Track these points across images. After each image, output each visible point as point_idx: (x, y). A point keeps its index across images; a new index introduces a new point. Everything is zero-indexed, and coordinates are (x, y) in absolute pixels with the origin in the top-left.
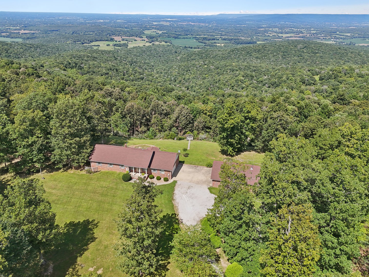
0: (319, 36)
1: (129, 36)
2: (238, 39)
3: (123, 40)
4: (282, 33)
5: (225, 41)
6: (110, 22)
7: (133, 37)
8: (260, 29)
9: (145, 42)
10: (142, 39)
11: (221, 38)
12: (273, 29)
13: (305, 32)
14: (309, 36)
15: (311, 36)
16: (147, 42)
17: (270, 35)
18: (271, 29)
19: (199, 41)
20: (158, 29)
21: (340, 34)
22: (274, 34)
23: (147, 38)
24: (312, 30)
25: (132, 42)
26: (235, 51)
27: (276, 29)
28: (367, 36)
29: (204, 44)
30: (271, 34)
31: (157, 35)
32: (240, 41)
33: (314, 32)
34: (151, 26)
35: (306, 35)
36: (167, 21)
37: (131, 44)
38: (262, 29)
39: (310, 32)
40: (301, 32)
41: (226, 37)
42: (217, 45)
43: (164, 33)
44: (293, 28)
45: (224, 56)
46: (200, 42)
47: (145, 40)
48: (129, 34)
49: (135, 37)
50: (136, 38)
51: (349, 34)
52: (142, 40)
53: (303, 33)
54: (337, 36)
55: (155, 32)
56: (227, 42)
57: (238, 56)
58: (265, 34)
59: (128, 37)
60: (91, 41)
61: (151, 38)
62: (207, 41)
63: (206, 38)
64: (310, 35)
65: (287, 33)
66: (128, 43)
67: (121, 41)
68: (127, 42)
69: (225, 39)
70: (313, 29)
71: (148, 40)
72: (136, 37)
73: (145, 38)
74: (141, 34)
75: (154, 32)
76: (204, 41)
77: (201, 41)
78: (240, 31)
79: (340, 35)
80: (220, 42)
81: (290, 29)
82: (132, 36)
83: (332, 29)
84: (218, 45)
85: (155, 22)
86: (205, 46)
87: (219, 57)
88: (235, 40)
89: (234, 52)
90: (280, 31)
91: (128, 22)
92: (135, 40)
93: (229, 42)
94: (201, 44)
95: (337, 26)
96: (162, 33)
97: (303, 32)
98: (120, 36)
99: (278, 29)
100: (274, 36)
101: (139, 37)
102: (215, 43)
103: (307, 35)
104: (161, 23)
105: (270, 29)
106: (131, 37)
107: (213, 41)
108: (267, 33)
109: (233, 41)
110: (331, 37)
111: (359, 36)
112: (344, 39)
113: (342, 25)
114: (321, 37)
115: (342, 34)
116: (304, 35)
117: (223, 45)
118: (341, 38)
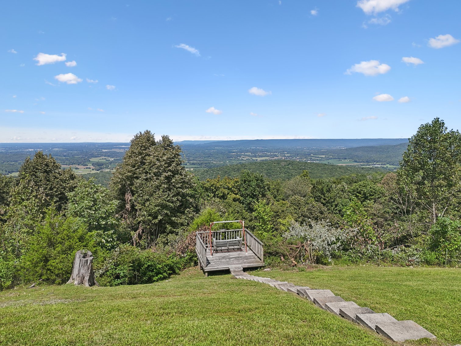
0: (295, 158)
1: (68, 164)
2: (209, 163)
5: (194, 166)
7: (74, 166)
8: (231, 154)
9: (91, 169)
10: (86, 167)
11: (188, 162)
12: (245, 153)
14: (285, 158)
15: (287, 158)
16: (93, 170)
17: (243, 159)
18: (243, 154)
20: (109, 156)
22: (247, 158)
23: (94, 166)
24: (286, 154)
27: (248, 153)
28: (342, 157)
30: (244, 158)
31: (107, 162)
32: (212, 164)
33: (289, 155)
34: (100, 153)
35: (281, 158)
36: (120, 148)
38: (233, 154)
39: (285, 155)
40: (276, 156)
41: (195, 162)
43: (117, 160)
44: (265, 152)
47: (90, 168)
48: (69, 162)
50: (77, 166)
51: (324, 156)
52: (87, 168)
53: (277, 156)
54: (313, 158)
55: (105, 159)
56: (197, 166)
57: (214, 177)
58: (238, 158)
59: (67, 166)
60: (9, 172)
61: (99, 166)
64: (286, 158)
65: (260, 156)
69: (193, 164)
70: (286, 153)
71: (94, 168)
72: (79, 165)
73: (90, 165)
74: (85, 162)
75: (103, 159)
78: (210, 155)
79: (315, 157)
80: (188, 167)
81: (263, 153)
82: (72, 164)
83: (305, 152)
85: (105, 149)
88: (206, 164)
89: (209, 172)
90: (253, 154)
91: (68, 151)
92: (77, 169)
93: (199, 166)
95: (308, 149)
96: (114, 159)
97: (278, 155)
99: (250, 153)
100: (248, 159)
101: (82, 165)
103: (282, 158)
104: (113, 150)
105: (242, 153)
106: (71, 166)
108: (240, 157)
109: (203, 165)
110: (307, 159)
111: (334, 157)
112: (320, 160)
113: (314, 149)
114: (297, 159)
115: (317, 156)
116: (279, 158)
117: (192, 169)
118: (317, 160)
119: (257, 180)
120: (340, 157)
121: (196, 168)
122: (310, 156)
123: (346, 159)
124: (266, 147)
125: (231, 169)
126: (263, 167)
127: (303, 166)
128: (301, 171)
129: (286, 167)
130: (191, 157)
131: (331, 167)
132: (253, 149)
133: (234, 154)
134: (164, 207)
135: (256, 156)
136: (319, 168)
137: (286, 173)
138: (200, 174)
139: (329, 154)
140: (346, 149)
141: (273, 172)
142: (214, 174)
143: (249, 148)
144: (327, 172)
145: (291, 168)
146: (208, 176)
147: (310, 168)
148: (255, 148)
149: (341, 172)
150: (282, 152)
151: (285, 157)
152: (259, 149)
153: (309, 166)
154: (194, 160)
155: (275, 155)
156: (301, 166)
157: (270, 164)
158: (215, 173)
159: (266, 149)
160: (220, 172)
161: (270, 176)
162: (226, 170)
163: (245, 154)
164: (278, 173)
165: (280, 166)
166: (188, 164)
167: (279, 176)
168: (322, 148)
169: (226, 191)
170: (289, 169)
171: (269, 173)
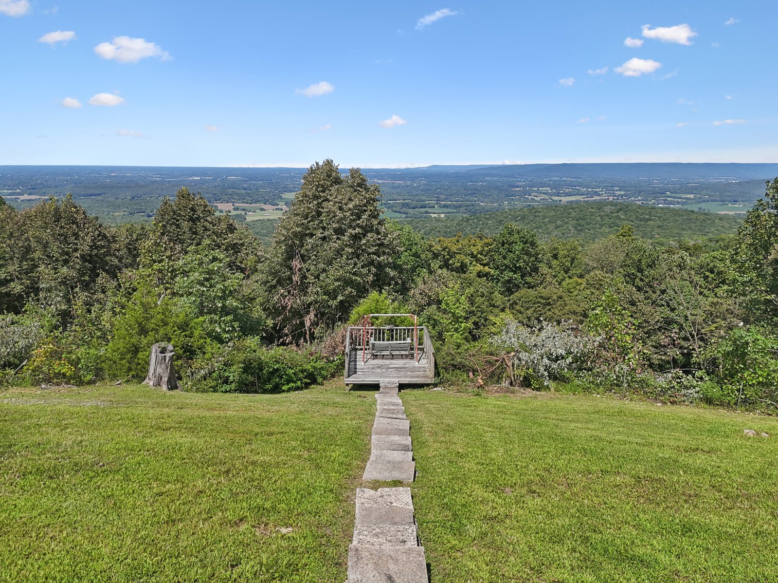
0: (633, 199)
1: (249, 202)
2: (473, 205)
3: (236, 209)
4: (558, 195)
5: (446, 210)
6: (214, 180)
7: (258, 205)
8: (514, 189)
10: (276, 207)
11: (437, 204)
13: (604, 192)
14: (613, 199)
15: (618, 199)
17: (535, 198)
18: (536, 189)
19: (395, 209)
21: (674, 195)
22: (543, 196)
23: (287, 206)
24: (617, 190)
25: (255, 212)
26: (472, 219)
27: (545, 188)
28: (728, 198)
29: (404, 216)
30: (536, 196)
32: (478, 208)
33: (622, 193)
34: (296, 186)
35: (606, 198)
37: (251, 215)
38: (517, 189)
39: (614, 193)
40: (597, 194)
41: (448, 203)
42: (431, 217)
44: (577, 187)
45: (449, 230)
46: (396, 212)
47: (282, 210)
48: (250, 199)
49: (262, 204)
50: (263, 206)
51: (692, 196)
52: (277, 209)
53: (599, 195)
54: (669, 199)
56: (451, 210)
58: (526, 196)
59: (249, 205)
62: (411, 210)
63: (407, 204)
64: (616, 198)
65: (567, 195)
66: (246, 214)
67: (232, 211)
68: (243, 213)
69: (445, 206)
70: (618, 188)
72: (265, 203)
73: (282, 205)
74: (275, 199)
76: (404, 210)
77: (397, 209)
78: (476, 192)
79: (674, 198)
80: (436, 211)
81: (574, 189)
82: (255, 203)
83: (654, 187)
84: (433, 215)
86: (407, 217)
87: (439, 232)
88: (467, 207)
89: (471, 222)
90: (555, 191)
91: (250, 180)
92: (262, 209)
93: (455, 211)
94: (398, 215)
95: (662, 183)
97: (601, 193)
98: (232, 202)
99: (549, 189)
100: (543, 199)
101: (270, 204)
102: (427, 212)
103: (608, 199)
105: (534, 189)
106: (254, 205)
107: (423, 210)
108: (530, 195)
109: (463, 209)
110: (657, 201)
111: (712, 198)
112: (683, 204)
113: (672, 182)
114: (637, 201)
115: (678, 195)
116: (603, 198)
117: (443, 216)
118: (678, 203)
119: (525, 243)
120: (724, 199)
121: (449, 213)
122: (664, 195)
123: (736, 201)
124: (579, 178)
125: (510, 217)
126: (569, 213)
127: (647, 214)
128: (642, 223)
129: (614, 215)
130: (441, 194)
131: (703, 217)
132: (554, 181)
133: (519, 189)
134: (348, 283)
135: (559, 193)
136: (678, 218)
137: (612, 225)
138: (455, 225)
139: (703, 192)
140: (739, 184)
141: (588, 224)
142: (479, 224)
143: (548, 179)
144: (693, 225)
145: (622, 217)
146: (469, 229)
147: (660, 217)
148: (558, 178)
149: (723, 227)
150: (610, 188)
151: (614, 196)
152: (566, 181)
153: (658, 215)
154: (446, 199)
155: (596, 192)
156: (643, 213)
157: (583, 208)
158: (481, 222)
159: (579, 180)
160: (491, 222)
161: (581, 230)
162: (502, 218)
163: (538, 190)
164: (598, 226)
165: (603, 213)
166: (436, 206)
167: (600, 230)
168: (691, 181)
169: (467, 260)
170: (620, 219)
171: (580, 225)
